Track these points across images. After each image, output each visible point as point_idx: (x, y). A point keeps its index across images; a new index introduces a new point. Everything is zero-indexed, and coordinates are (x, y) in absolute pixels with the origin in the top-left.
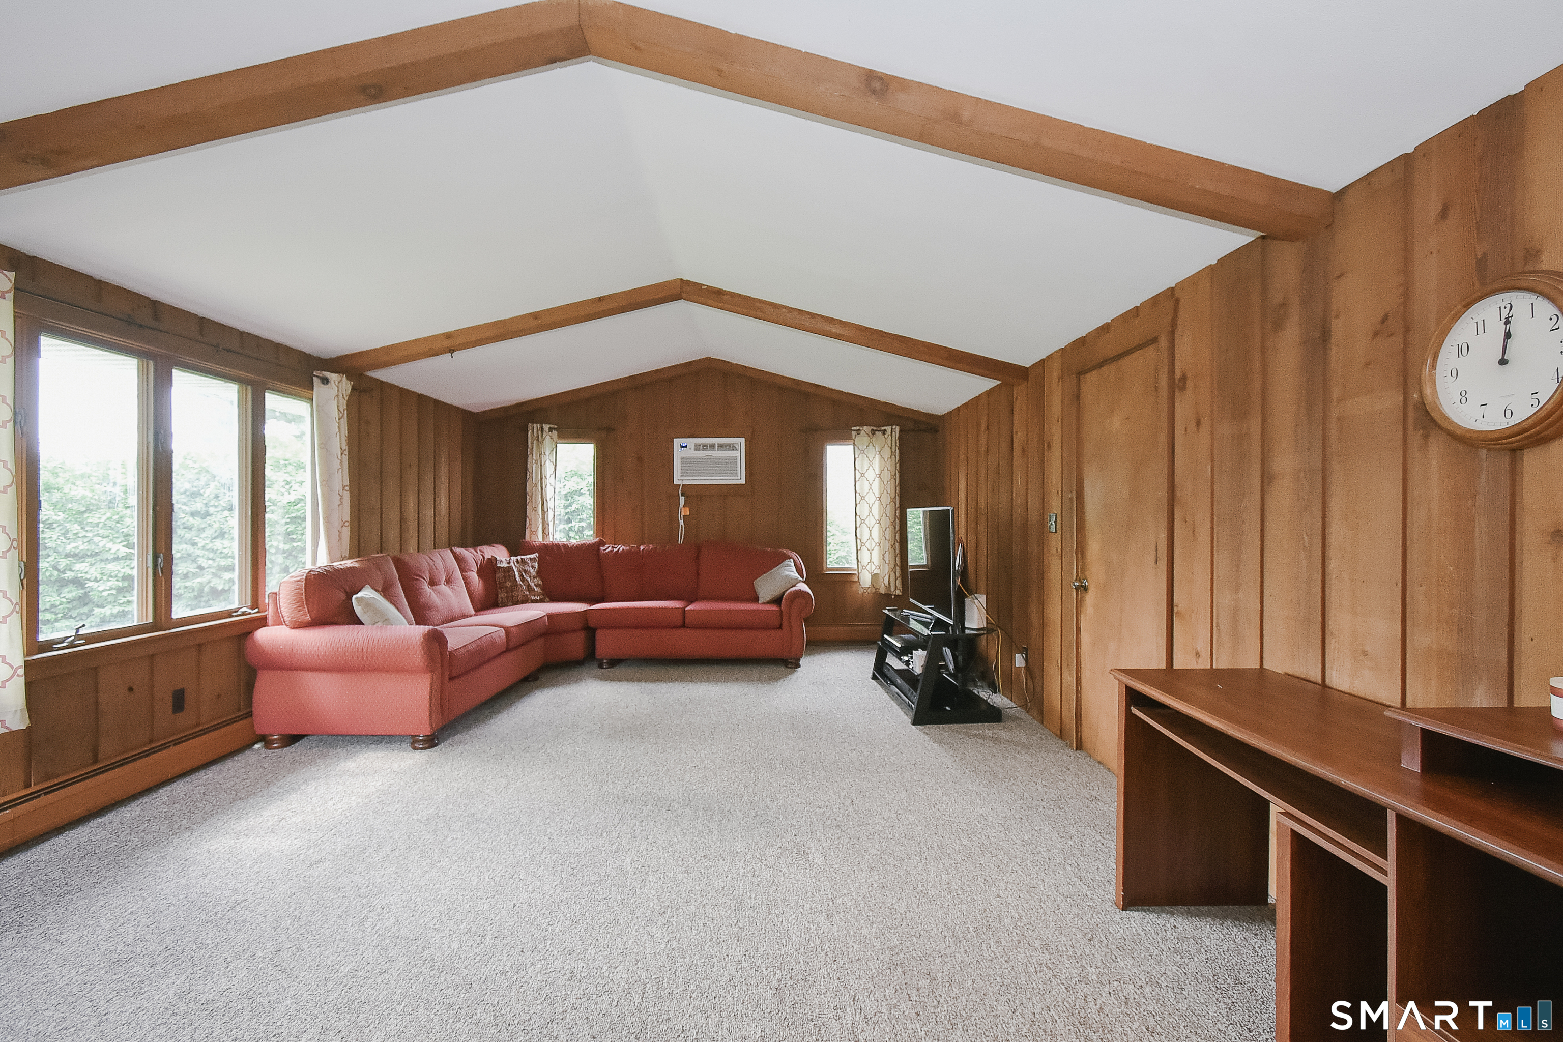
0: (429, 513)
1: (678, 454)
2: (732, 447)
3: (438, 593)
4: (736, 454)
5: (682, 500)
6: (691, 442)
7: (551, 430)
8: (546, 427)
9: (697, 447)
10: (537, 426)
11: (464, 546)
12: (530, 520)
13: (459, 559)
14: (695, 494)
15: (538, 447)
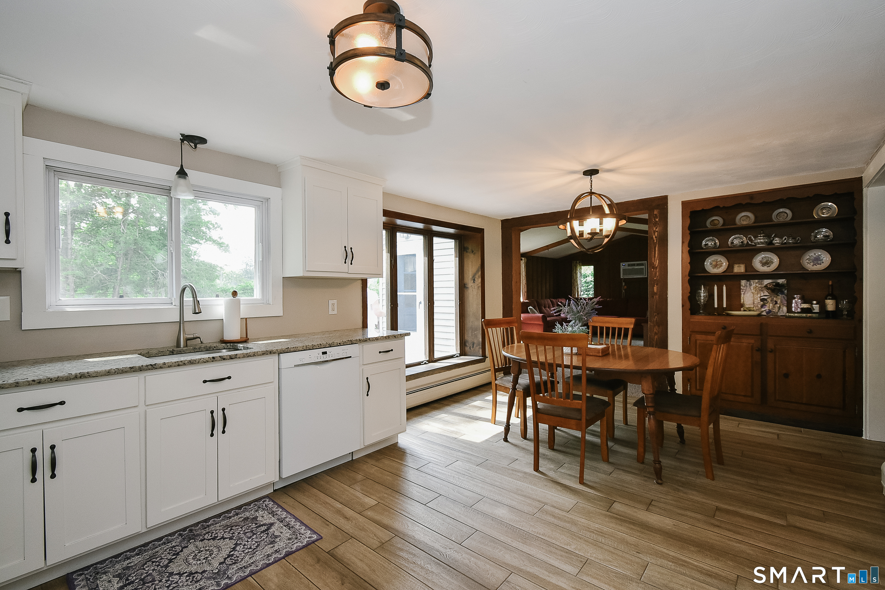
0: (544, 289)
1: (622, 268)
2: (642, 265)
3: (546, 310)
4: (643, 267)
5: (624, 284)
6: (627, 263)
7: (579, 262)
8: (578, 262)
9: (629, 265)
10: (575, 262)
11: (554, 299)
12: (573, 291)
13: (552, 302)
14: (628, 281)
15: (575, 268)
